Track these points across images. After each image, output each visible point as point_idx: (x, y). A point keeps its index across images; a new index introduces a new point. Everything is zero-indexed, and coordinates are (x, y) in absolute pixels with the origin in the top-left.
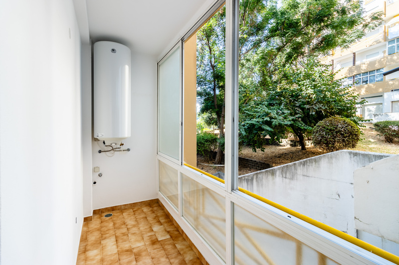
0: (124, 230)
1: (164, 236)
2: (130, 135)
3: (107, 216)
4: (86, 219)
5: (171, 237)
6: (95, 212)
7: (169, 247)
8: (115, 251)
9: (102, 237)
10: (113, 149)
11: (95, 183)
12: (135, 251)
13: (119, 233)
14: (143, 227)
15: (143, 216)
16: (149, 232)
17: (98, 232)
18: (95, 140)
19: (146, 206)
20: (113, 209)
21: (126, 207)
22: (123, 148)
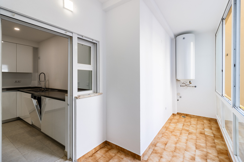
0: (189, 124)
1: (209, 134)
2: (194, 78)
3: (183, 117)
4: (173, 114)
5: (214, 136)
6: (178, 113)
7: (209, 139)
8: (182, 128)
9: (178, 122)
10: (186, 85)
11: (178, 100)
12: (190, 131)
13: (185, 123)
14: (199, 126)
15: (203, 123)
16: (201, 129)
17: (177, 120)
18: (177, 80)
19: (207, 120)
20: (187, 115)
21: (194, 117)
22: (191, 85)
